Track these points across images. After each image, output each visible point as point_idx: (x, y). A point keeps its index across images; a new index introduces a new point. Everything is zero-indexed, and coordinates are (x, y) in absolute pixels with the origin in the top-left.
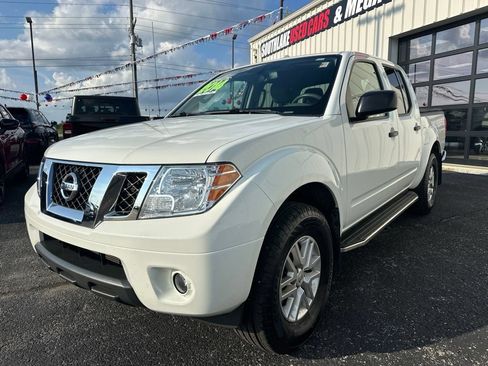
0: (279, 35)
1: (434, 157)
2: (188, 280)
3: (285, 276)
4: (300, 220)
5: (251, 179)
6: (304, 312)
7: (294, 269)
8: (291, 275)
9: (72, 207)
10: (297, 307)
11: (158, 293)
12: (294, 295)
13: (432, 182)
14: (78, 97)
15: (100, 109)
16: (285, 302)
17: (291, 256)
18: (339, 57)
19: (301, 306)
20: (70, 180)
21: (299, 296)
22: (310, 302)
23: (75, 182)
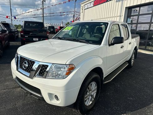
1: (135, 51)
2: (59, 98)
3: (86, 94)
4: (91, 78)
5: (78, 69)
6: (91, 102)
7: (89, 91)
8: (88, 93)
9: (26, 71)
10: (89, 102)
11: (50, 100)
12: (89, 99)
13: (133, 58)
14: (25, 22)
15: (32, 25)
16: (86, 101)
17: (89, 89)
18: (108, 24)
19: (90, 101)
20: (25, 63)
21: (90, 99)
22: (93, 99)
23: (27, 64)
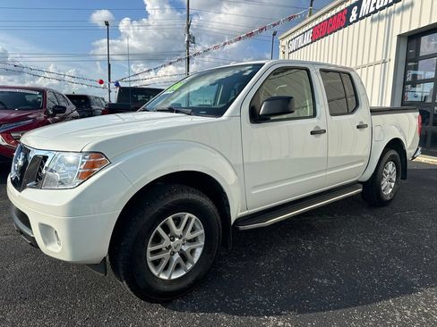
0: (304, 33)
6: (181, 273)
11: (45, 243)
21: (175, 259)
22: (190, 267)
